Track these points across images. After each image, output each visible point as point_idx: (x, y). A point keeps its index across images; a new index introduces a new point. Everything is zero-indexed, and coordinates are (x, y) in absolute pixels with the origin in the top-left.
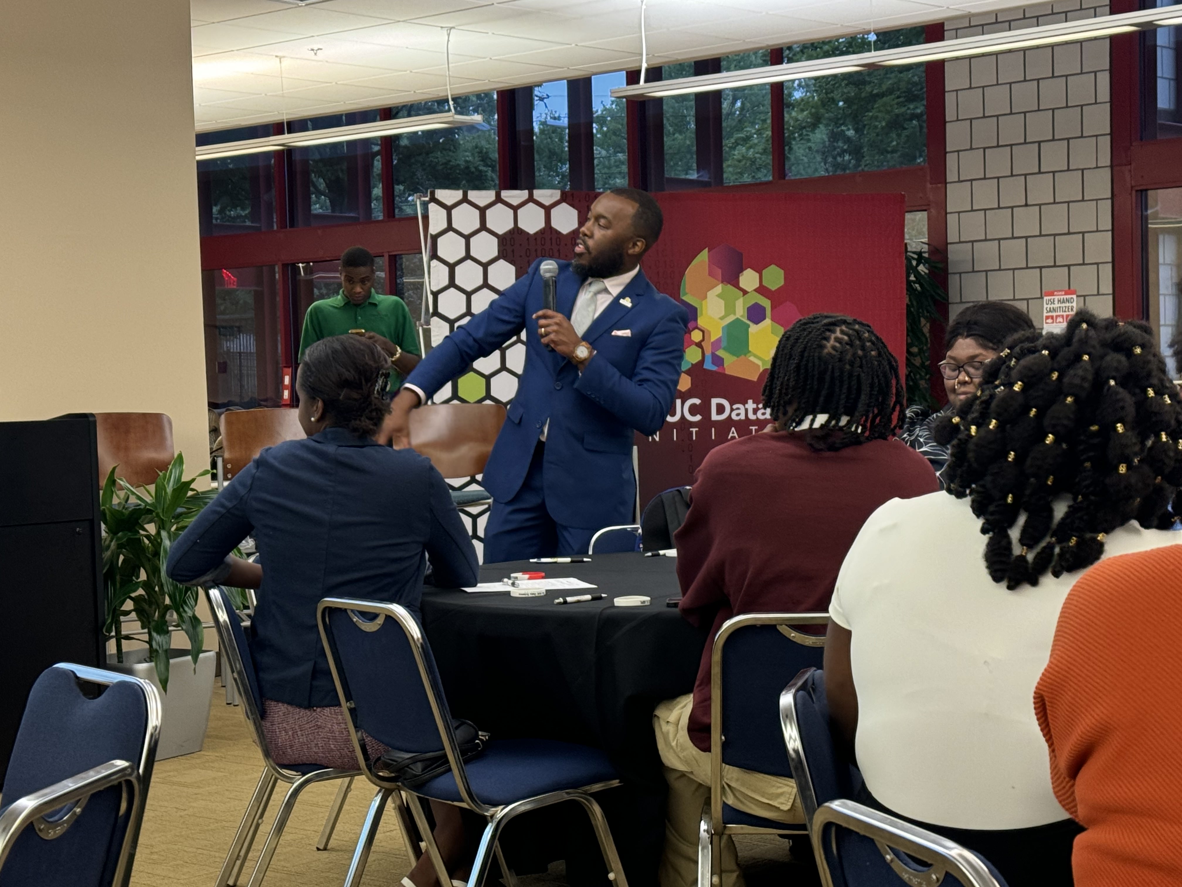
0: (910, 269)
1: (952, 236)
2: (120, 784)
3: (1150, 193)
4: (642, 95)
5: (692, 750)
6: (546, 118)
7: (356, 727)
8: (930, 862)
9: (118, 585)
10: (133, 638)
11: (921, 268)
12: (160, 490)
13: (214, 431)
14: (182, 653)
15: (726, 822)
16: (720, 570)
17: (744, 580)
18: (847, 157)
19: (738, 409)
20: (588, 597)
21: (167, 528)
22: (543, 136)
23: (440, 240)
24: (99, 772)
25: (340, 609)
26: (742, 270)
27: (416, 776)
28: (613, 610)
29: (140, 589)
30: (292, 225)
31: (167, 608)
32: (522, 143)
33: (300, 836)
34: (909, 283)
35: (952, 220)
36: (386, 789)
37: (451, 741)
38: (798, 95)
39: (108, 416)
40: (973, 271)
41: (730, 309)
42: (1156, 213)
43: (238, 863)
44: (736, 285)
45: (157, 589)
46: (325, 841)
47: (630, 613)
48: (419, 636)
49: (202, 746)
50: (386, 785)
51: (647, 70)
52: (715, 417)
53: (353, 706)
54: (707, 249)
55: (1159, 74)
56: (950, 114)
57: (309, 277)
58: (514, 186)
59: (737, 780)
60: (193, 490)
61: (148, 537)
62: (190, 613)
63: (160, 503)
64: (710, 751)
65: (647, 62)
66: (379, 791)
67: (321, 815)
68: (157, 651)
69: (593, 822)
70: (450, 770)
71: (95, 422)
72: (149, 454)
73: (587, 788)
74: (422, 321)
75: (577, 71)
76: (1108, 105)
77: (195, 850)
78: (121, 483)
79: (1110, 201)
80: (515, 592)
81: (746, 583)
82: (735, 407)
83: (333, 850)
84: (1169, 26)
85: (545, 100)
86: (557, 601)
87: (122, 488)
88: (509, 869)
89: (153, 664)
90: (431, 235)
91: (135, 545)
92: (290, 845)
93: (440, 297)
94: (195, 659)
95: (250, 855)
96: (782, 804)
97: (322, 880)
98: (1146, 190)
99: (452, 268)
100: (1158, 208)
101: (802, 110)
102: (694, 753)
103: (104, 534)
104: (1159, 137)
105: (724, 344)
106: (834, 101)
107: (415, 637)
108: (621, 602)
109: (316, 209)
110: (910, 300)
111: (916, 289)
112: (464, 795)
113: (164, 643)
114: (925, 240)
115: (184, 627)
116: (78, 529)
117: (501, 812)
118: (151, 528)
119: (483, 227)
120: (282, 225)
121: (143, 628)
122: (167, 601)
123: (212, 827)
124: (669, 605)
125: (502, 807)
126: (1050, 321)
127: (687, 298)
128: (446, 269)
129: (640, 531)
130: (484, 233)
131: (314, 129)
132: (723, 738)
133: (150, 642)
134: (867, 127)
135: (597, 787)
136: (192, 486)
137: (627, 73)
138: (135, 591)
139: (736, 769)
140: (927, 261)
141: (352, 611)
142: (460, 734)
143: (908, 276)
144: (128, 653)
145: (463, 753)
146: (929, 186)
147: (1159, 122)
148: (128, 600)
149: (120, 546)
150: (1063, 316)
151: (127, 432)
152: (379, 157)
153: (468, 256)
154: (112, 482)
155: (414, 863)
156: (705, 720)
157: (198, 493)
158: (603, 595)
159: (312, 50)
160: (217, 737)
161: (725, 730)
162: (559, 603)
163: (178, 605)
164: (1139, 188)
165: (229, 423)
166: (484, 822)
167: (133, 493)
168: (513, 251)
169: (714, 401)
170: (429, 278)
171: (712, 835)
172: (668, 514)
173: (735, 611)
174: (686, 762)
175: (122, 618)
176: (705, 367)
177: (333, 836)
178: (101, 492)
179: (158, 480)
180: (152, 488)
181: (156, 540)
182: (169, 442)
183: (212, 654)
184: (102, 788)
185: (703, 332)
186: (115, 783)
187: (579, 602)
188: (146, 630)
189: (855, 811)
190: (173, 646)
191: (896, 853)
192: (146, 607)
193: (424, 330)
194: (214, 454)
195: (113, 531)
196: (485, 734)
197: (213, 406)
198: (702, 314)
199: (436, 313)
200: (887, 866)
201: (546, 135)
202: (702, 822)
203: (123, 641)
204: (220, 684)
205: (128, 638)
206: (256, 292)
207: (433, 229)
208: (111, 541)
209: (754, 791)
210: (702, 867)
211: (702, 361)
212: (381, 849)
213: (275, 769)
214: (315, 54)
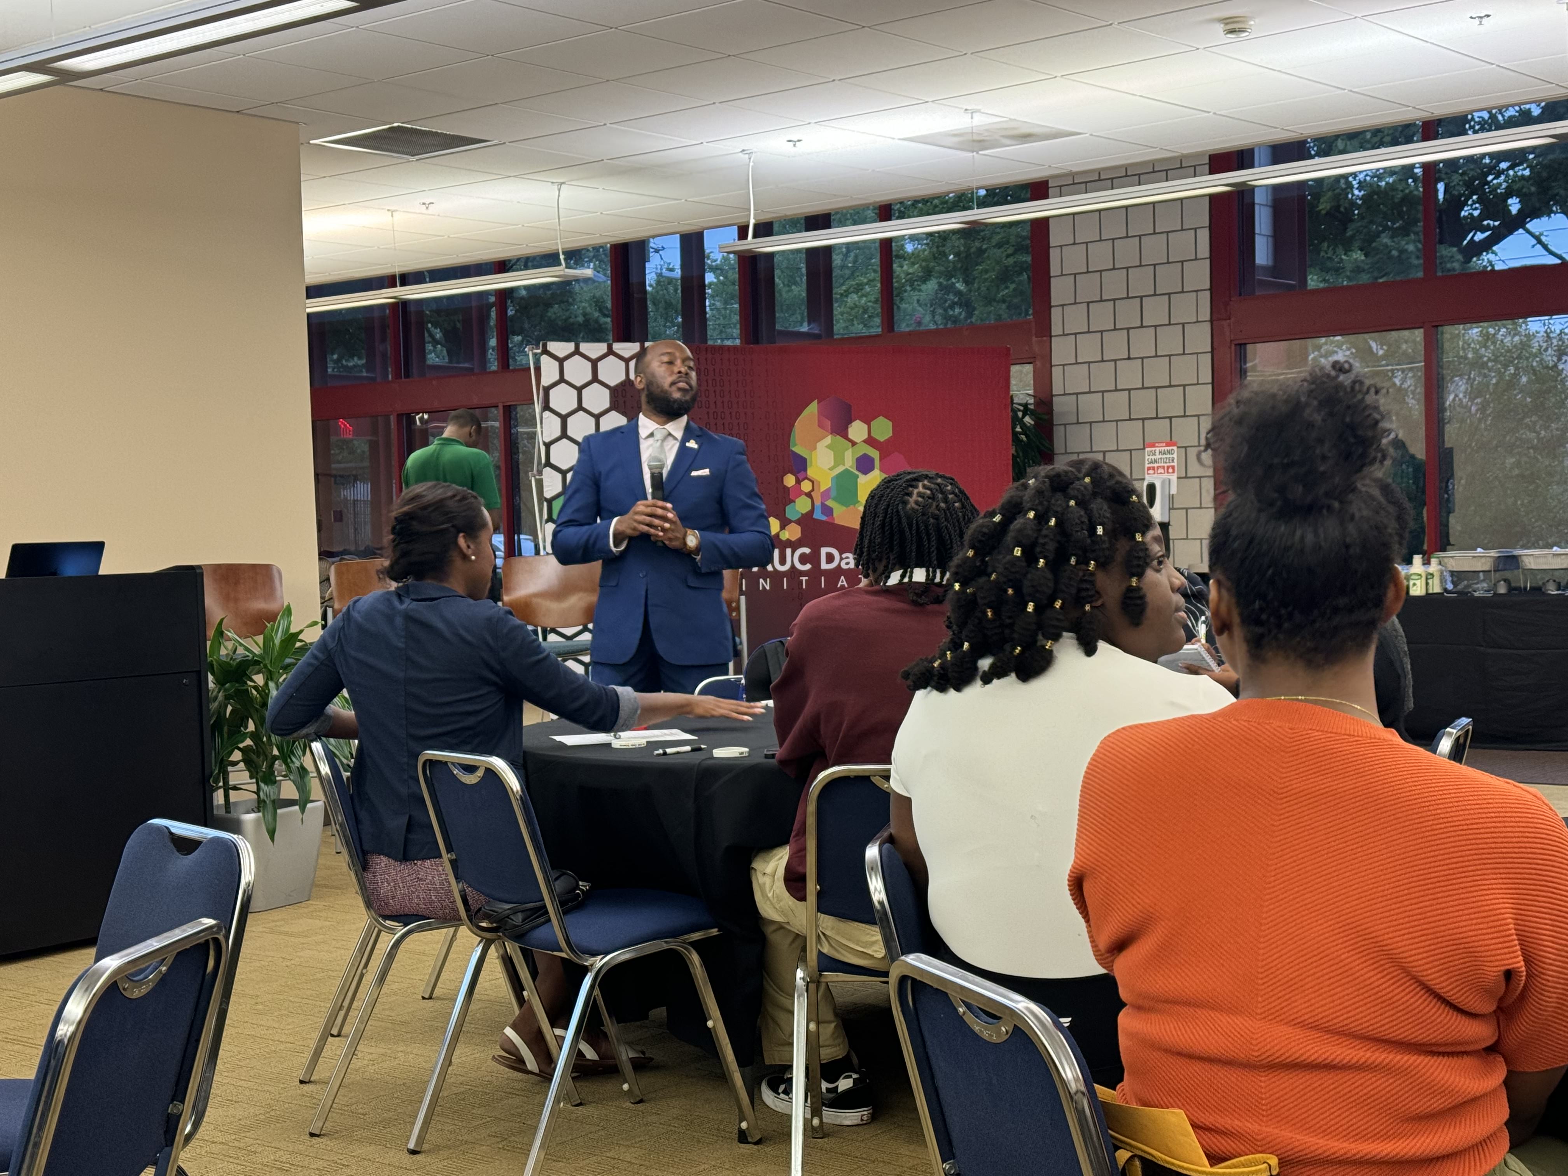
0: (1016, 420)
1: (1057, 389)
2: (207, 941)
3: (1249, 347)
4: (749, 251)
5: (788, 900)
6: (661, 269)
7: (456, 878)
8: (999, 1015)
9: (226, 736)
10: (241, 789)
11: (1028, 420)
12: (268, 641)
13: (325, 581)
14: (290, 803)
15: (821, 970)
16: (816, 721)
17: (839, 733)
18: (957, 310)
19: (847, 558)
20: (688, 748)
21: (275, 679)
22: (659, 288)
23: (552, 392)
24: (185, 931)
25: (440, 762)
26: (850, 421)
27: (518, 926)
28: (712, 761)
29: (248, 739)
30: (407, 376)
31: (275, 758)
32: (635, 295)
33: (406, 985)
34: (1015, 434)
35: (1056, 372)
36: (487, 940)
37: (551, 891)
38: (909, 248)
39: (217, 568)
40: (1078, 423)
41: (839, 459)
42: (1255, 366)
43: (342, 1013)
44: (846, 437)
45: (265, 739)
46: (430, 989)
47: (727, 766)
48: (519, 788)
49: (310, 895)
50: (488, 935)
51: (756, 226)
52: (824, 566)
53: (454, 857)
54: (816, 401)
55: (1257, 231)
56: (1054, 270)
57: (424, 426)
58: (626, 337)
59: (832, 929)
60: (301, 641)
61: (256, 688)
62: (297, 764)
63: (268, 654)
64: (805, 900)
65: (754, 218)
66: (481, 942)
67: (427, 964)
68: (264, 801)
69: (692, 971)
70: (549, 920)
71: (202, 574)
72: (260, 605)
73: (686, 937)
74: (535, 471)
75: (690, 226)
76: (1208, 261)
77: (300, 1000)
78: (229, 634)
79: (1209, 355)
80: (616, 744)
81: (841, 735)
82: (844, 556)
83: (438, 998)
84: (1266, 186)
85: (661, 252)
86: (656, 752)
87: (230, 639)
88: (610, 1017)
89: (260, 814)
90: (544, 387)
91: (242, 696)
92: (395, 994)
93: (553, 448)
94: (303, 809)
95: (355, 1004)
96: (876, 951)
97: (427, 1029)
98: (1245, 344)
99: (564, 419)
100: (1257, 361)
101: (913, 264)
102: (790, 903)
103: (211, 685)
104: (1257, 293)
105: (833, 493)
106: (946, 256)
107: (515, 790)
108: (720, 753)
109: (432, 358)
110: (1016, 451)
111: (1022, 441)
112: (563, 944)
113: (272, 794)
114: (1031, 392)
115: (292, 778)
116: (185, 681)
117: (599, 962)
118: (259, 679)
119: (595, 379)
120: (397, 376)
121: (251, 778)
122: (276, 752)
123: (318, 976)
124: (767, 756)
125: (601, 956)
126: (1151, 472)
127: (798, 449)
128: (558, 421)
129: (743, 681)
130: (596, 385)
131: (432, 281)
132: (818, 887)
133: (257, 793)
134: (977, 281)
135: (696, 936)
136: (300, 637)
137: (739, 227)
138: (242, 742)
139: (832, 918)
140: (1032, 414)
141: (453, 763)
142: (559, 886)
143: (1014, 428)
144: (236, 803)
145: (562, 904)
146: (1034, 339)
147: (1257, 277)
148: (236, 751)
149: (227, 698)
150: (1163, 467)
151: (237, 583)
152: (494, 309)
153: (580, 408)
154: (220, 633)
155: (517, 1011)
156: (800, 869)
157: (306, 644)
158: (703, 746)
159: (424, 204)
160: (326, 886)
161: (819, 880)
162: (659, 755)
163: (286, 756)
164: (1237, 342)
165: (339, 574)
166: (585, 970)
167: (241, 644)
168: (625, 402)
169: (824, 551)
170: (542, 428)
171: (808, 983)
172: (770, 664)
173: (830, 763)
174: (783, 912)
175: (230, 768)
176: (815, 516)
177: (439, 984)
178: (209, 643)
179: (266, 631)
180: (260, 639)
181: (264, 691)
182: (278, 593)
183: (320, 804)
184: (188, 947)
185: (813, 482)
186: (202, 940)
187: (678, 753)
188: (254, 780)
189: (928, 964)
190: (283, 796)
191: (968, 1006)
192: (254, 757)
193: (536, 480)
194: (326, 604)
195: (220, 683)
196: (585, 884)
197: (324, 555)
198: (811, 465)
199: (548, 464)
200: (960, 1019)
201: (662, 286)
202: (799, 970)
203: (231, 791)
204: (330, 833)
205: (235, 788)
206: (370, 441)
207: (545, 381)
208: (219, 692)
209: (849, 940)
210: (798, 1015)
211: (812, 511)
212: (486, 997)
213: (377, 920)
214: (427, 208)
